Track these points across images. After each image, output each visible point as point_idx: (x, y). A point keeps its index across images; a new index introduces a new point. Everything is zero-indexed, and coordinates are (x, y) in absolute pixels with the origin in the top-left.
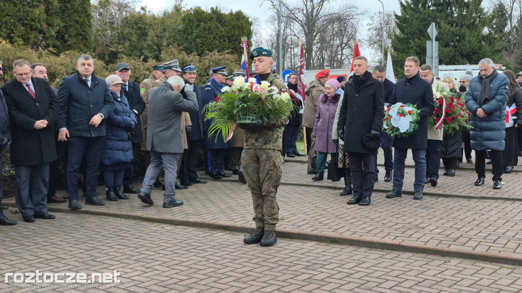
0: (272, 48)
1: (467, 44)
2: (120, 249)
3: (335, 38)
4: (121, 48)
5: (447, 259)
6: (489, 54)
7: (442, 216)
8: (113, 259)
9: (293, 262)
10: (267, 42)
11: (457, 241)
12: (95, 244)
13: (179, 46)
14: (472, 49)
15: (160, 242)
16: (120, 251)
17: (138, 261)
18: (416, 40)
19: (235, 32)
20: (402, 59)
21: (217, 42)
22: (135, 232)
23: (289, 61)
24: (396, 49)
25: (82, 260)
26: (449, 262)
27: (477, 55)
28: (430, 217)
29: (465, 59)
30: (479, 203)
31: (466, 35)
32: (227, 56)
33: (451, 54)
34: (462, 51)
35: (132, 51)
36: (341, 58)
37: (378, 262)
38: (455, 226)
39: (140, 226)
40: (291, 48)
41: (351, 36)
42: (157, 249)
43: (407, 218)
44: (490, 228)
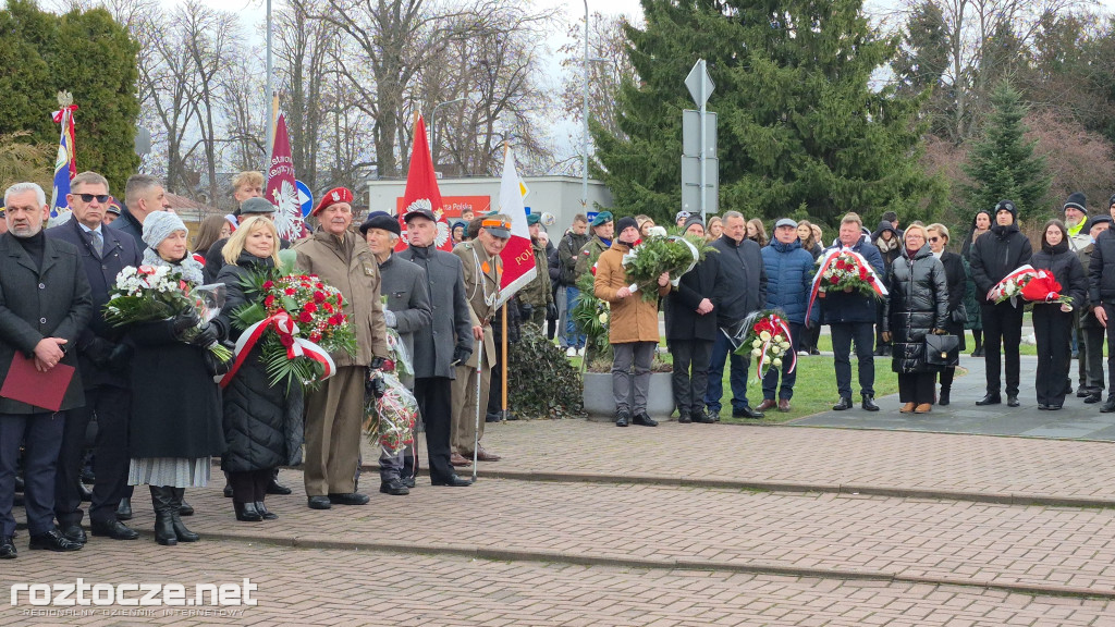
3: (470, 87)
6: (884, 150)
14: (838, 132)
19: (81, 71)
20: (644, 155)
27: (851, 150)
31: (823, 94)
33: (780, 144)
34: (811, 138)
40: (338, 111)
41: (516, 82)
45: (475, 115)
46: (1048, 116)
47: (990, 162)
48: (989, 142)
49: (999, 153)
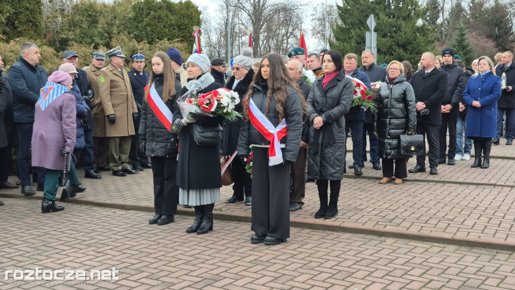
0: (221, 36)
1: (403, 35)
2: (72, 234)
3: (281, 28)
4: (72, 35)
5: (383, 238)
6: (423, 45)
7: (379, 198)
8: (65, 244)
9: (241, 244)
10: (216, 30)
11: (393, 222)
12: (47, 229)
13: (129, 33)
14: (407, 39)
15: (111, 226)
16: (71, 236)
17: (89, 246)
18: (357, 30)
19: (184, 21)
20: (343, 48)
21: (167, 30)
22: (87, 217)
23: (237, 49)
24: (338, 39)
25: (34, 246)
26: (385, 241)
27: (412, 45)
28: (367, 199)
29: (401, 49)
30: (412, 186)
31: (402, 27)
32: (177, 45)
33: (388, 44)
34: (398, 41)
35: (83, 38)
36: (287, 46)
37: (321, 243)
38: (390, 208)
39: (92, 211)
41: (296, 26)
42: (108, 234)
43: (347, 200)
44: (422, 209)
45: (283, 37)
46: (474, 34)
47: (455, 49)
48: (454, 42)
49: (459, 46)
